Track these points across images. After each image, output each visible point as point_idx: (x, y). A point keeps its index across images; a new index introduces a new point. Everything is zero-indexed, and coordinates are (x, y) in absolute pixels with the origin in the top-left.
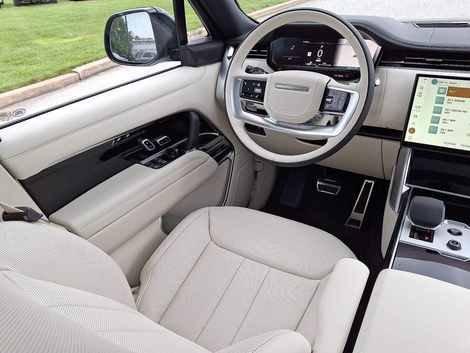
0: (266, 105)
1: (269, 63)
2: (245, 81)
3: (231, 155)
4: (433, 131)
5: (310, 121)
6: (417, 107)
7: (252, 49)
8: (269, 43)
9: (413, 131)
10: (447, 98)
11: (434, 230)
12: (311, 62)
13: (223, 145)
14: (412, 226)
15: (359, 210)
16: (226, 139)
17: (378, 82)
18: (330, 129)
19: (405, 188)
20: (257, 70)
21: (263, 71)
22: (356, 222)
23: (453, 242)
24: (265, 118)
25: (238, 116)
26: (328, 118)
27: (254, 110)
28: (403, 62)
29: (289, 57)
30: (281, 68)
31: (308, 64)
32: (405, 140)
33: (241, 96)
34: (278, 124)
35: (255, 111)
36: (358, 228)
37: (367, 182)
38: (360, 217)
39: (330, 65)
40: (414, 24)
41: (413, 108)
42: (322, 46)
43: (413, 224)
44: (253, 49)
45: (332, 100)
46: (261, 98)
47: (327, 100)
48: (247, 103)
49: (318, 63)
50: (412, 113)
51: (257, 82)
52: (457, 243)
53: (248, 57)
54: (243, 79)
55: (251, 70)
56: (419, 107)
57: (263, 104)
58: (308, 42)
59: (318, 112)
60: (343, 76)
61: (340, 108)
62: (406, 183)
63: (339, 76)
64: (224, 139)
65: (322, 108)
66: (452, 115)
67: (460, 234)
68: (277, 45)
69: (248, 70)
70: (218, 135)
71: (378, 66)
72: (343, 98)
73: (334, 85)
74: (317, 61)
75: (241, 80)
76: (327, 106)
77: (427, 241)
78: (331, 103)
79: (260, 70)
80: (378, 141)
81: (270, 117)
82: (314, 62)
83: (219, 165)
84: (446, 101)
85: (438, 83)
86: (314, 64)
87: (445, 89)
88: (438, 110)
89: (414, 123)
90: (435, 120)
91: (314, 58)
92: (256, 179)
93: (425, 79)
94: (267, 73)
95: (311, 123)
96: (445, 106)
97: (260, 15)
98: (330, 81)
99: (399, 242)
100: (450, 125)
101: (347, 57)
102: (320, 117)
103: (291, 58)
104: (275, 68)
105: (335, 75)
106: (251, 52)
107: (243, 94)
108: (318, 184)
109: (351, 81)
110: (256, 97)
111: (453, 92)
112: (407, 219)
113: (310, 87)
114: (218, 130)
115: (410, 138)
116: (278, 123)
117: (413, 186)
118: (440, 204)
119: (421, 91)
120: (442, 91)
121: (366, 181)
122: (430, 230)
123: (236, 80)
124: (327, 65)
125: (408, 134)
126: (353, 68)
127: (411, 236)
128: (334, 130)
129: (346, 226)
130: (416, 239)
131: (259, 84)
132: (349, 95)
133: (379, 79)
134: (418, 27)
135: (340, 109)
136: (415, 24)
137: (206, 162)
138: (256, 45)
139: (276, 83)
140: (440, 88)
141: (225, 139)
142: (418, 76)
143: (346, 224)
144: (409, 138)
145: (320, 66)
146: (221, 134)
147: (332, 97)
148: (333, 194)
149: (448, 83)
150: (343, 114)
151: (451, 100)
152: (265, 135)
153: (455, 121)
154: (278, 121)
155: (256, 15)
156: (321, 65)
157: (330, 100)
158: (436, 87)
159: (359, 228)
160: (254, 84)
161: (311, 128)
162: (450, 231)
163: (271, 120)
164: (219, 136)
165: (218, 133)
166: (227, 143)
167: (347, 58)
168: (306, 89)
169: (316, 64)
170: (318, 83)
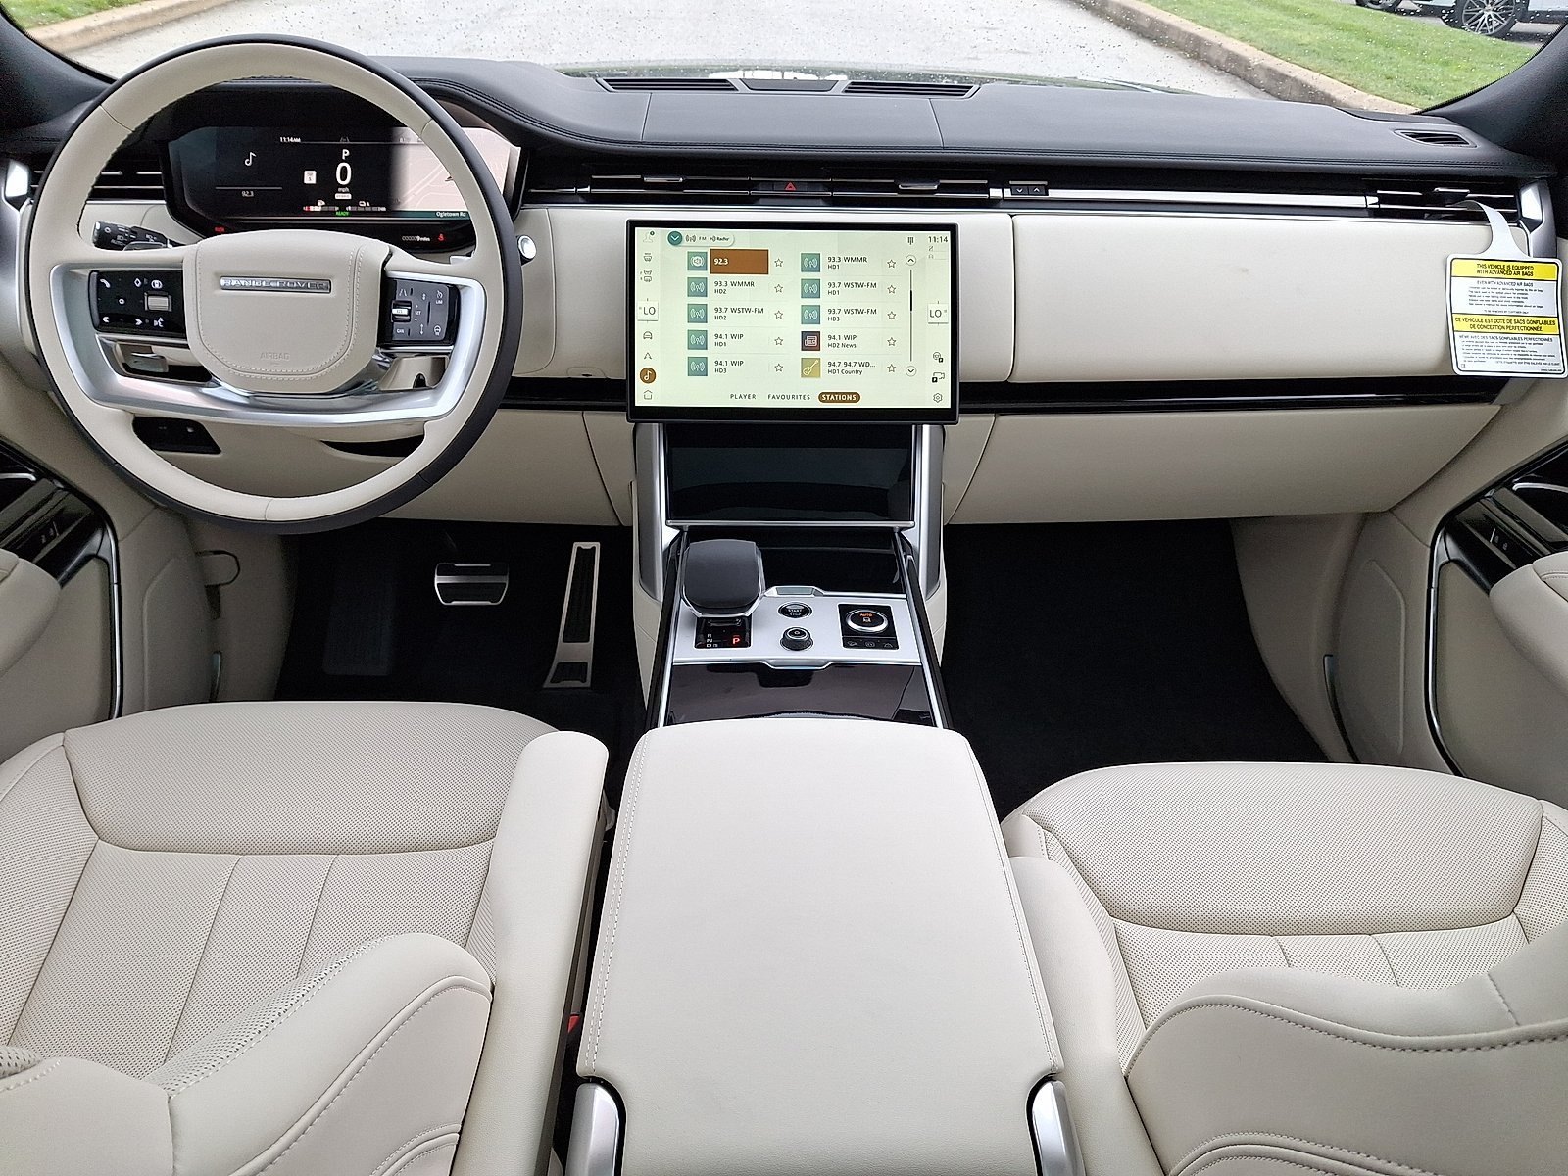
0: (197, 349)
1: (178, 212)
2: (101, 275)
3: (102, 543)
4: (698, 368)
5: (360, 380)
6: (647, 311)
7: (106, 169)
8: (163, 145)
9: (650, 376)
10: (712, 279)
11: (747, 615)
12: (321, 203)
13: (62, 509)
14: (699, 620)
15: (576, 633)
16: (70, 488)
17: (529, 250)
18: (425, 397)
19: (668, 534)
20: (137, 237)
21: (161, 240)
22: (575, 670)
23: (792, 633)
24: (205, 390)
25: (102, 394)
26: (412, 366)
27: (159, 367)
28: (588, 189)
29: (245, 190)
30: (222, 226)
31: (312, 208)
32: (638, 403)
33: (100, 327)
34: (256, 402)
35: (161, 371)
36: (582, 685)
37: (579, 548)
38: (583, 651)
39: (384, 209)
40: (598, 79)
41: (639, 314)
42: (346, 153)
43: (700, 615)
44: (109, 166)
45: (409, 311)
46: (174, 325)
47: (394, 311)
48: (127, 348)
49: (343, 204)
50: (640, 329)
51: (149, 275)
52: (802, 633)
53: (96, 195)
54: (93, 271)
55: (115, 239)
56: (652, 310)
57: (186, 346)
58: (298, 140)
59: (377, 352)
60: (428, 239)
61: (439, 331)
62: (667, 519)
63: (419, 238)
64: (59, 488)
65: (385, 338)
66: (734, 323)
67: (806, 611)
68: (192, 151)
69: (104, 240)
70: (33, 478)
71: (523, 203)
72: (441, 301)
73: (406, 265)
74: (338, 196)
75: (85, 272)
76: (399, 331)
77: (737, 645)
78: (409, 320)
79: (148, 236)
80: (572, 418)
81: (221, 383)
82: (330, 201)
83: (63, 584)
84: (711, 287)
85: (685, 242)
86: (331, 208)
87: (703, 255)
88: (698, 315)
89: (648, 356)
90: (698, 341)
91: (326, 187)
92: (219, 612)
93: (652, 233)
94: (175, 244)
95: (363, 387)
96: (712, 300)
97: (93, 38)
98: (391, 254)
99: (672, 666)
100: (733, 350)
101: (428, 180)
102: (387, 365)
103: (249, 191)
104: (204, 228)
105: (404, 238)
106: (101, 180)
107: (105, 319)
108: (436, 583)
109: (456, 253)
110: (156, 323)
111: (724, 261)
112: (684, 608)
113: (332, 277)
114: (25, 461)
115: (648, 395)
116: (253, 402)
117: (687, 524)
118: (749, 549)
119: (648, 266)
120: (697, 261)
121: (576, 545)
122: (738, 618)
123: (67, 273)
124: (375, 209)
125: (640, 386)
126: (454, 214)
127: (700, 644)
128: (435, 400)
129: (550, 689)
130: (712, 647)
131: (156, 282)
132: (455, 293)
133: (530, 241)
134: (611, 88)
135: (437, 334)
136: (600, 80)
137: (8, 580)
138: (115, 156)
139: (216, 274)
140: (690, 255)
141: (64, 490)
142: (633, 225)
143: (547, 684)
144: (645, 395)
145: (352, 213)
146: (44, 473)
147: (409, 304)
148: (489, 603)
149: (707, 239)
150: (451, 347)
151: (724, 284)
152: (217, 450)
153: (741, 336)
154: (255, 394)
155: (75, 35)
156: (355, 208)
157: (404, 311)
158: (680, 254)
159: (588, 684)
160: (138, 283)
161: (368, 402)
162: (784, 611)
163: (229, 390)
164: (38, 479)
165: (30, 473)
166: (74, 504)
167: (428, 184)
168: (325, 285)
169: (337, 208)
170: (355, 265)
